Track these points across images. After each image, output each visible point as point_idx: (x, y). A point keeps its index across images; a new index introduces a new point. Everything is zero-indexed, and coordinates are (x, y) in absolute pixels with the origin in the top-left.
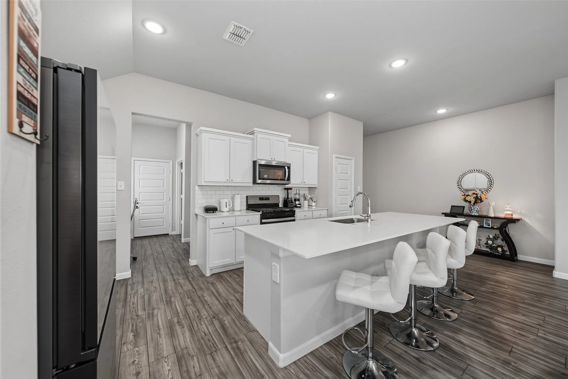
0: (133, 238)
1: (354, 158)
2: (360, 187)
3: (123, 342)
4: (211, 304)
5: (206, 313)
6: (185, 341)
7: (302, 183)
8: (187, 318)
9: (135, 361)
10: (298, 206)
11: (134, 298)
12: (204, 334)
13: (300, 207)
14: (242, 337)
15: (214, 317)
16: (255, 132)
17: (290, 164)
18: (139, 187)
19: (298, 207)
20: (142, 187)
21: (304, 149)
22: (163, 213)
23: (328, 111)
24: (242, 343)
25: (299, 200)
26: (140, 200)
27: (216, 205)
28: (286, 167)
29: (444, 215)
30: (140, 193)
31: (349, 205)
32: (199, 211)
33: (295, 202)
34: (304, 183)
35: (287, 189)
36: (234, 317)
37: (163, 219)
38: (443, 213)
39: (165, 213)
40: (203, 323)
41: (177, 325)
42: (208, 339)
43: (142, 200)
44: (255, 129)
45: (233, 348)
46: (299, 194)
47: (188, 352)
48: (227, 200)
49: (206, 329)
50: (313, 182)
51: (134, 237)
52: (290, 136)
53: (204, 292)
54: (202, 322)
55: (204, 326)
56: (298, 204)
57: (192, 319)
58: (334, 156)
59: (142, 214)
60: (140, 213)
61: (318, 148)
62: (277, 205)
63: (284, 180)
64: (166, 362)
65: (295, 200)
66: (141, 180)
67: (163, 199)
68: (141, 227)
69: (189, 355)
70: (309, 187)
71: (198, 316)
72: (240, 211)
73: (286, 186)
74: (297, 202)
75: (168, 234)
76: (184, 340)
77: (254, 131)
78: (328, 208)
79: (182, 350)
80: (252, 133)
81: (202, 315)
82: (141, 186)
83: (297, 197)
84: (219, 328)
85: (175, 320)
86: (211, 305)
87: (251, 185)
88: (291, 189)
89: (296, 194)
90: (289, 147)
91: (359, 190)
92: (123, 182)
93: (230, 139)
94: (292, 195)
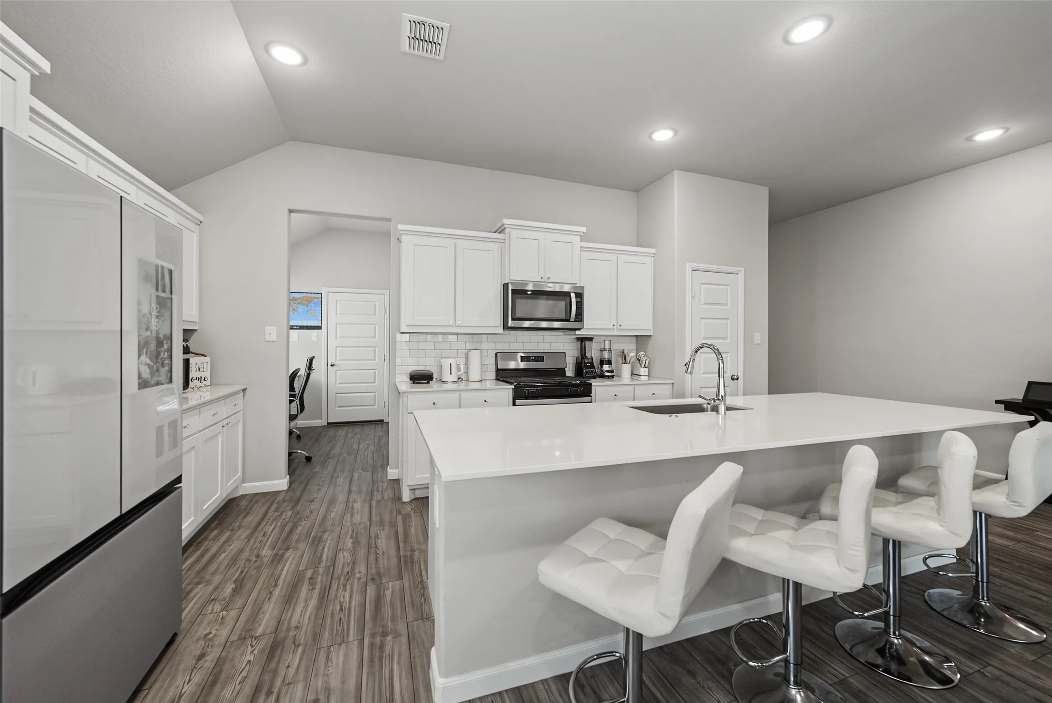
0: (326, 424)
1: (743, 269)
2: (759, 335)
3: (212, 598)
4: (381, 554)
5: (363, 570)
6: (303, 614)
7: (615, 327)
8: (328, 574)
9: (210, 633)
10: (607, 374)
11: (271, 525)
12: (338, 608)
13: (612, 377)
14: (402, 628)
15: (373, 579)
16: (505, 226)
17: (584, 287)
18: (336, 338)
19: (607, 377)
20: (340, 337)
21: (619, 255)
22: (374, 382)
23: (673, 170)
24: (393, 638)
25: (609, 362)
26: (337, 360)
28: (573, 295)
29: (1003, 405)
30: (336, 347)
31: (729, 376)
33: (602, 367)
34: (619, 327)
35: (582, 340)
36: (407, 585)
37: (374, 394)
38: (997, 402)
39: (376, 384)
40: (348, 588)
41: (307, 580)
42: (340, 618)
43: (340, 360)
44: (506, 221)
45: (372, 645)
46: (610, 351)
47: (296, 635)
48: (452, 361)
49: (347, 598)
50: (643, 324)
51: (328, 423)
52: (584, 229)
53: (383, 529)
54: (348, 585)
55: (347, 594)
56: (608, 371)
57: (335, 576)
58: (689, 266)
59: (339, 383)
60: (338, 382)
61: (653, 251)
62: (561, 372)
63: (568, 321)
64: (252, 646)
65: (602, 362)
66: (338, 325)
67: (375, 360)
68: (339, 407)
69: (294, 642)
70: (636, 336)
71: (348, 573)
72: (481, 381)
73: (578, 332)
74: (606, 367)
75: (383, 421)
76: (302, 612)
77: (504, 224)
78: (672, 381)
79: (289, 629)
80: (501, 230)
81: (357, 571)
82: (338, 336)
83: (606, 356)
84: (370, 601)
85: (309, 573)
86: (380, 556)
87: (500, 330)
88: (590, 339)
89: (602, 350)
90: (583, 253)
91: (759, 342)
92: (275, 328)
93: (455, 244)
94: (593, 352)
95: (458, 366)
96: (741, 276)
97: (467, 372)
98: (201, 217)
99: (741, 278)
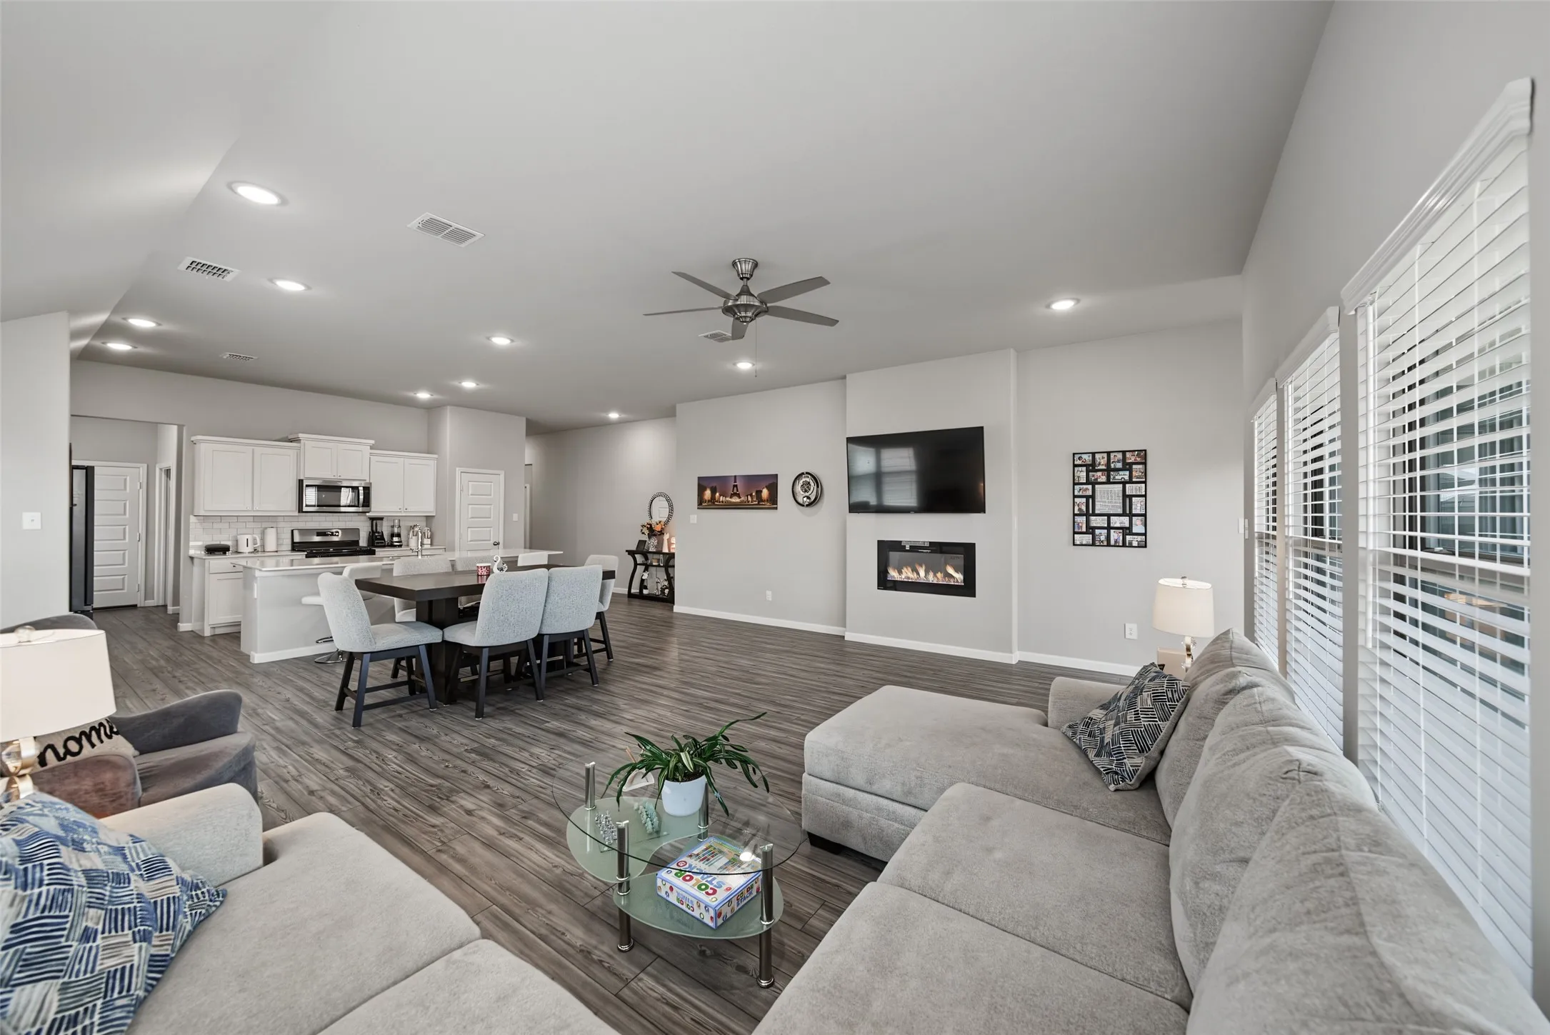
1: (503, 472)
2: (517, 514)
7: (401, 511)
10: (395, 544)
13: (400, 546)
16: (300, 438)
17: (370, 483)
19: (395, 546)
21: (405, 459)
23: (447, 405)
25: (399, 535)
27: (229, 543)
28: (361, 489)
31: (492, 542)
32: (196, 553)
33: (392, 539)
34: (404, 511)
35: (372, 519)
44: (299, 434)
46: (400, 527)
48: (249, 537)
50: (425, 509)
52: (372, 442)
56: (396, 542)
58: (458, 470)
61: (435, 457)
62: (354, 541)
63: (358, 506)
65: (392, 535)
72: (276, 552)
73: (367, 514)
74: (395, 539)
75: (136, 606)
77: (297, 437)
78: (445, 547)
83: (396, 530)
87: (297, 514)
88: (381, 519)
89: (393, 527)
90: (372, 457)
91: (518, 520)
93: (252, 450)
94: (385, 529)
95: (255, 539)
97: (263, 546)
99: (502, 477)
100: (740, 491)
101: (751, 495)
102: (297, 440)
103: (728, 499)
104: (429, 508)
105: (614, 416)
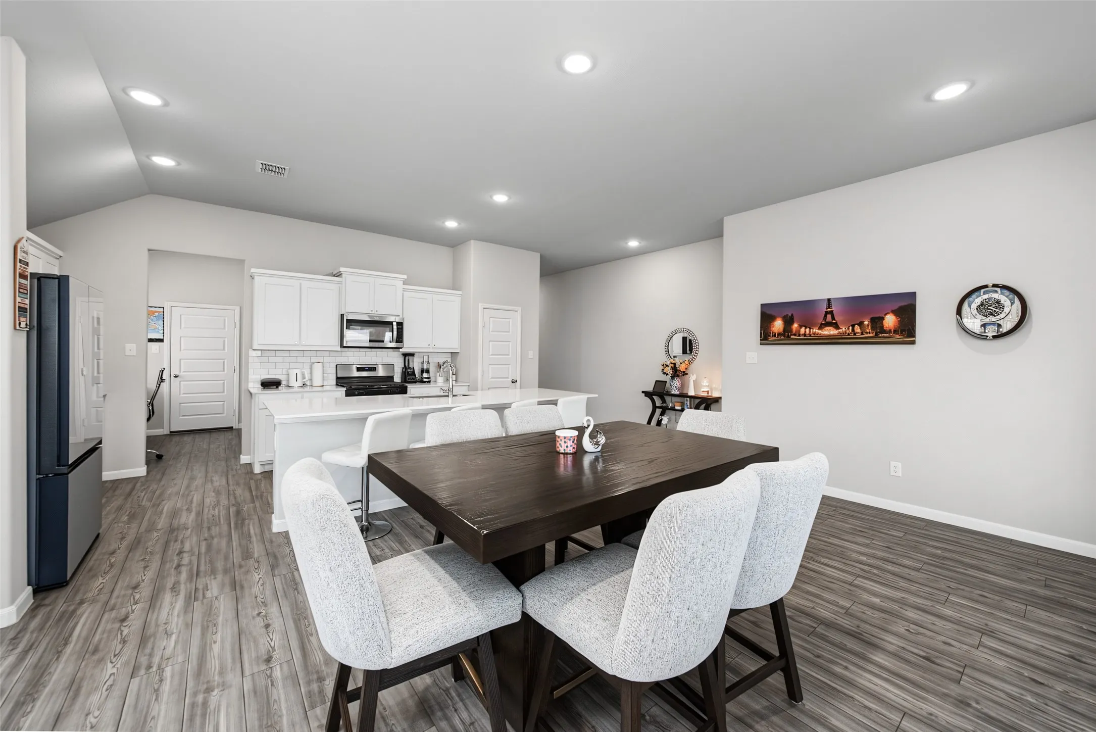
0: (169, 433)
1: (520, 308)
2: (532, 352)
7: (430, 346)
10: (425, 380)
13: (429, 382)
16: (342, 272)
17: (404, 319)
18: (180, 350)
19: (425, 382)
20: (184, 350)
21: (433, 295)
23: (471, 239)
25: (428, 371)
26: (182, 370)
27: (281, 377)
28: (395, 324)
30: (180, 359)
31: (510, 380)
32: (254, 386)
33: (422, 375)
34: (433, 346)
35: (405, 355)
37: (222, 403)
39: (225, 392)
43: (184, 370)
44: (344, 269)
46: (428, 363)
48: (298, 371)
50: (451, 344)
51: (171, 432)
52: (405, 277)
56: (426, 378)
58: (481, 306)
59: (184, 394)
60: (182, 393)
61: (460, 293)
62: (391, 378)
65: (422, 372)
66: (182, 338)
67: (224, 371)
68: (183, 416)
70: (449, 353)
72: (323, 386)
73: (401, 350)
74: (425, 375)
75: (233, 428)
77: (340, 271)
78: (469, 384)
82: (182, 349)
83: (425, 367)
87: (339, 348)
88: (412, 355)
89: (423, 363)
90: (404, 292)
91: (532, 357)
92: (135, 345)
93: (300, 284)
94: (416, 365)
95: (303, 374)
96: (519, 312)
97: (311, 380)
98: (60, 253)
99: (519, 315)
100: (838, 318)
101: (861, 324)
102: (339, 275)
103: (816, 330)
104: (455, 346)
105: (633, 244)
